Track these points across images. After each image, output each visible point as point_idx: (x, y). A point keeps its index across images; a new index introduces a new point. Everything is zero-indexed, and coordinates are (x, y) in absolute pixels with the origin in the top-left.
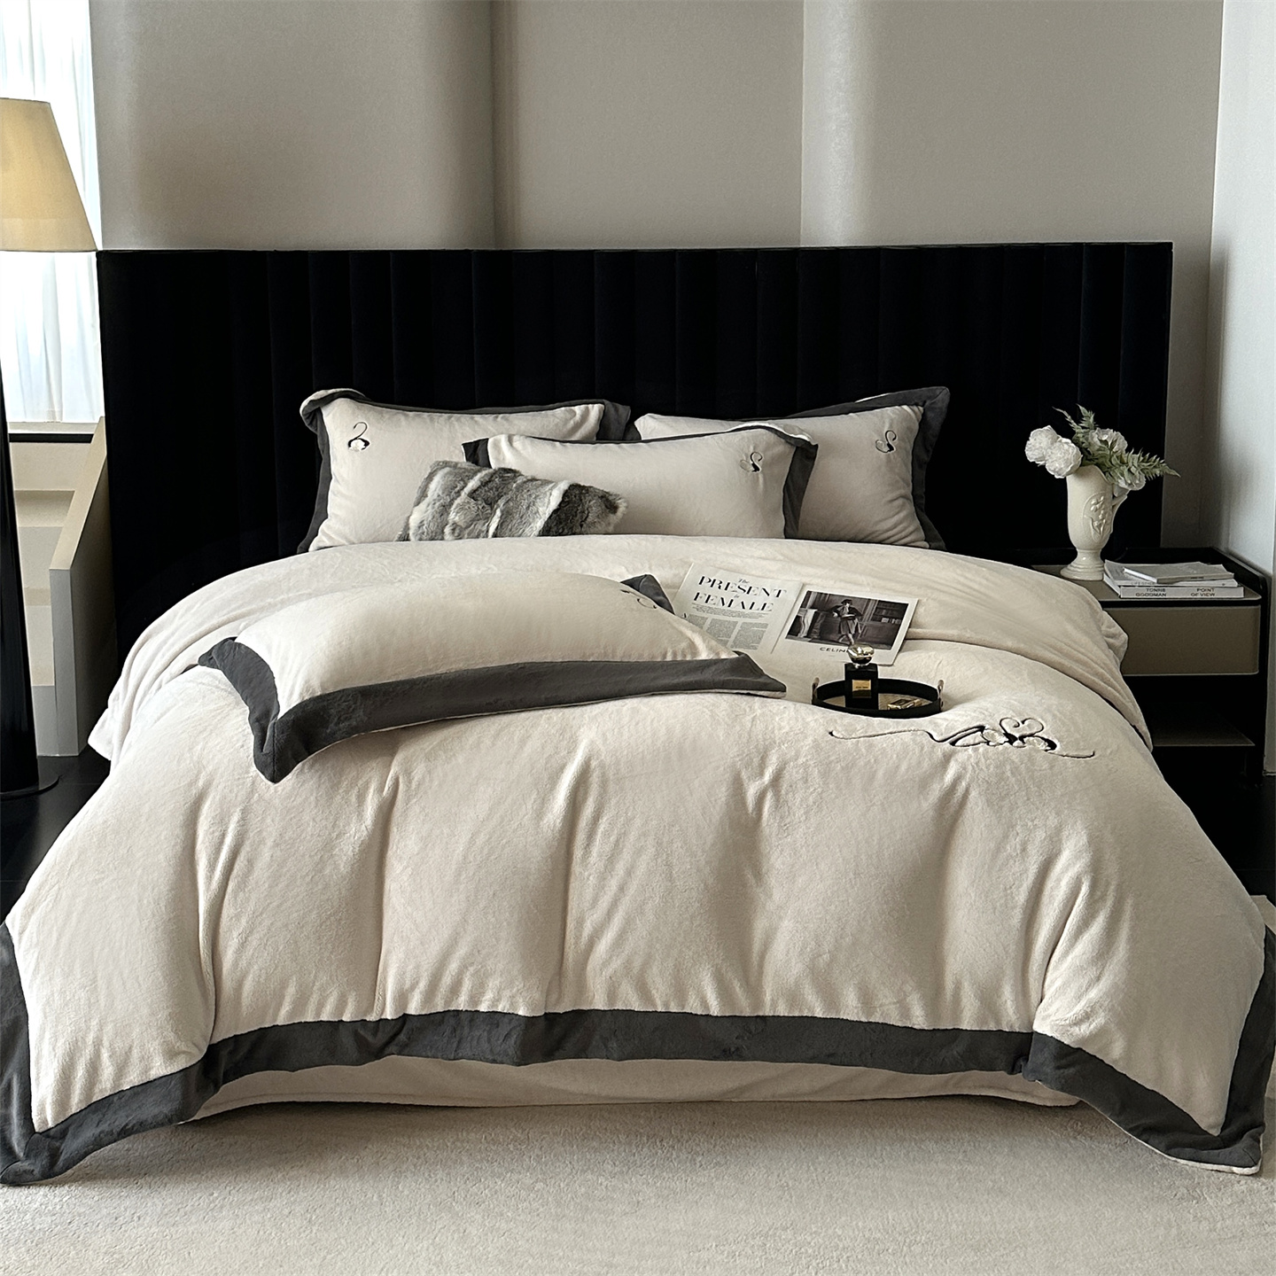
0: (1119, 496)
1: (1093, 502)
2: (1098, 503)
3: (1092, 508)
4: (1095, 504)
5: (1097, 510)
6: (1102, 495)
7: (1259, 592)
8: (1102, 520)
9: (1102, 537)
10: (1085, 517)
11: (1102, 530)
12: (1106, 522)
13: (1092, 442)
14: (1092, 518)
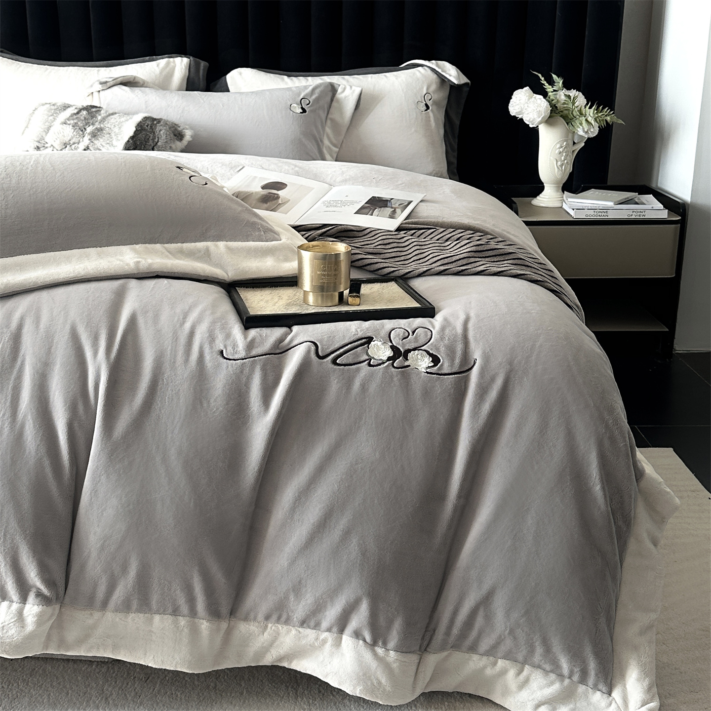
0: (578, 143)
1: (557, 147)
2: (562, 147)
3: (557, 151)
4: (560, 148)
5: (560, 153)
6: (564, 141)
7: (679, 214)
8: (565, 160)
9: (563, 175)
10: (551, 158)
11: (563, 169)
12: (567, 162)
13: (560, 99)
14: (556, 160)
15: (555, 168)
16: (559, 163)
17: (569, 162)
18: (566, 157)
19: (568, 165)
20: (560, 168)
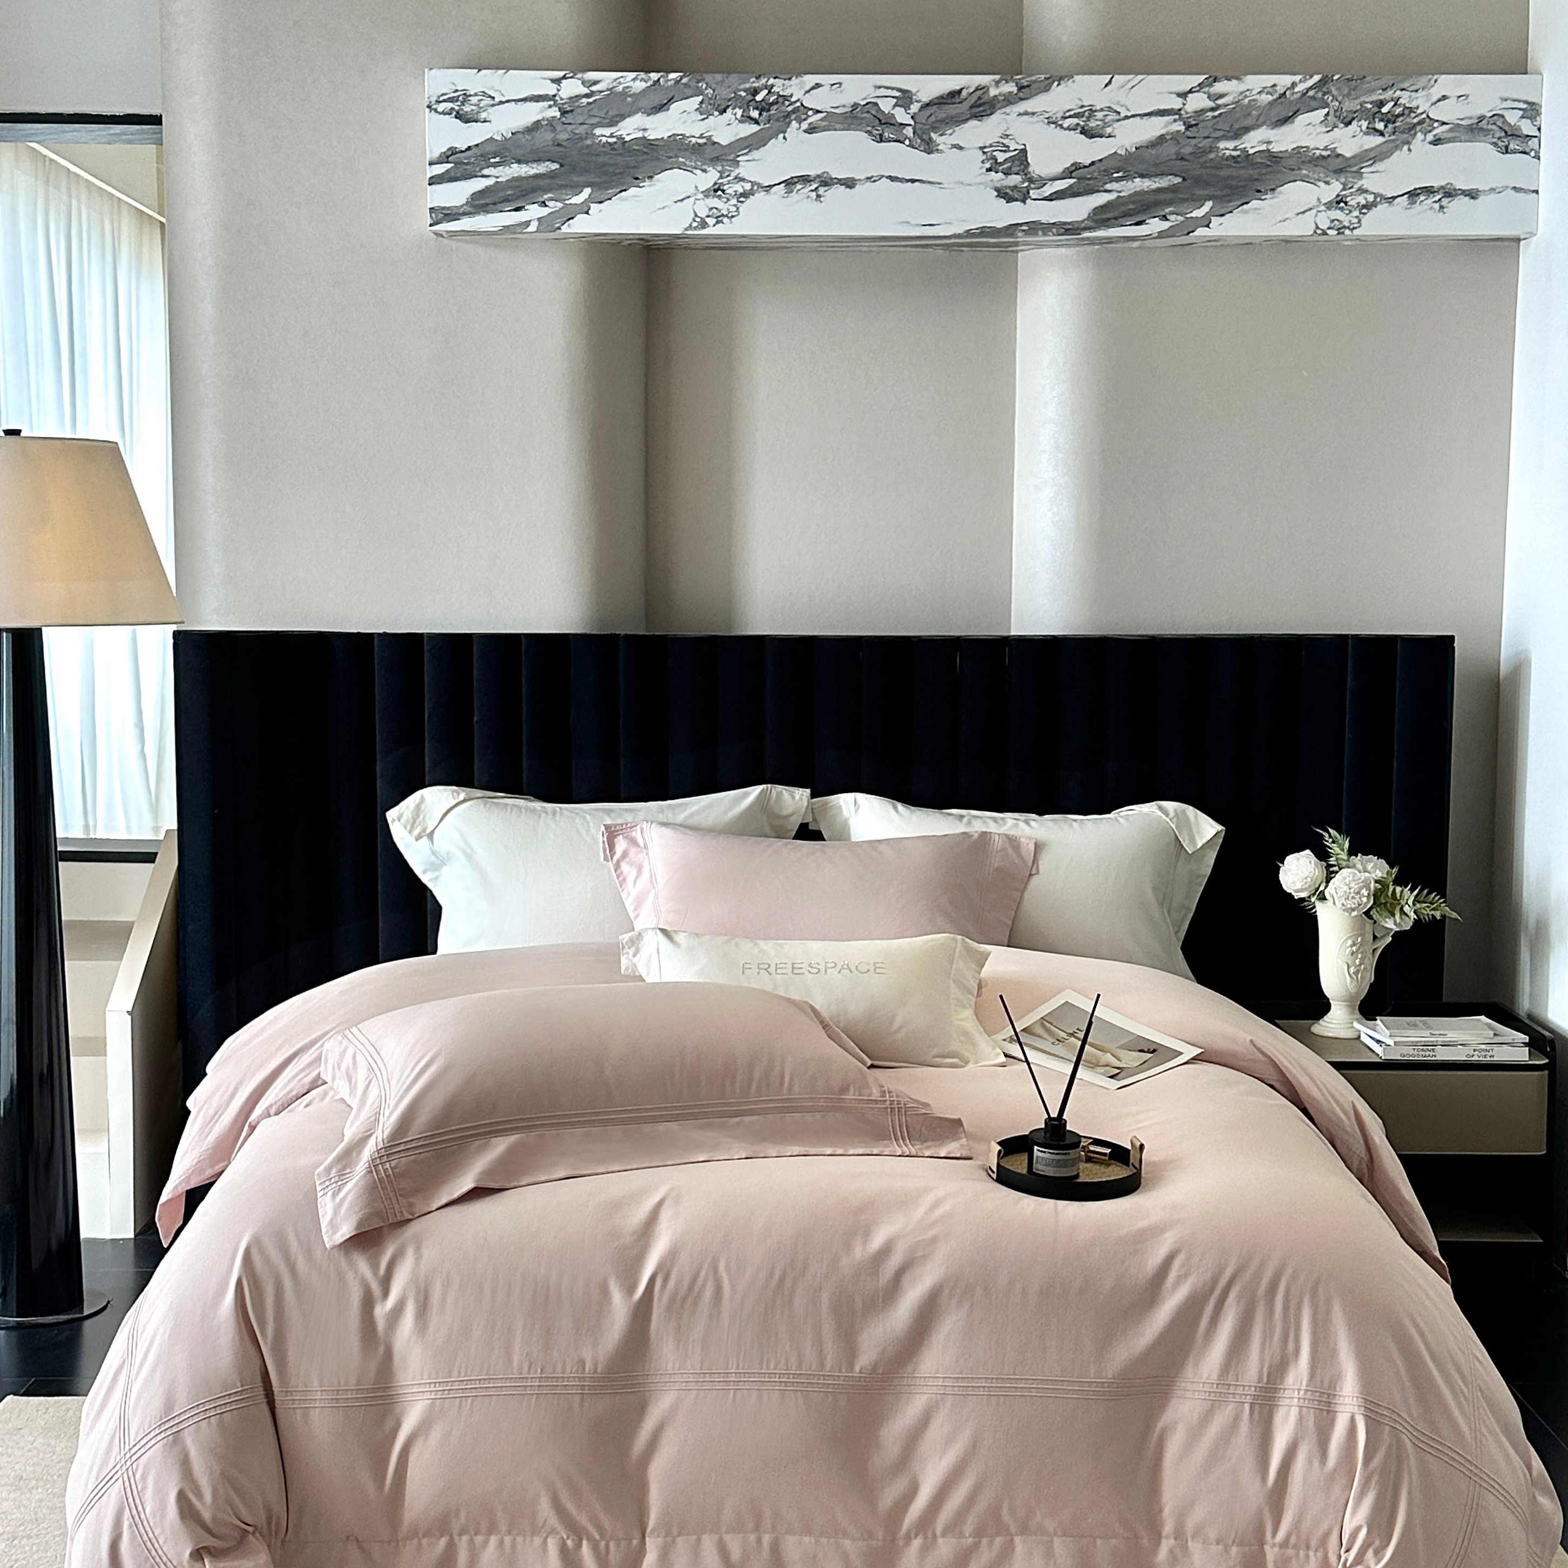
0: (1383, 937)
1: (1348, 945)
2: (1355, 945)
3: (1348, 952)
4: (1352, 946)
5: (1352, 954)
6: (1360, 935)
7: (1547, 1055)
8: (1360, 965)
9: (1360, 987)
10: (1340, 961)
11: (1360, 976)
12: (1365, 968)
14: (1347, 963)
15: (1345, 977)
16: (1352, 970)
17: (1369, 968)
18: (1364, 959)
19: (1367, 971)
20: (1355, 977)
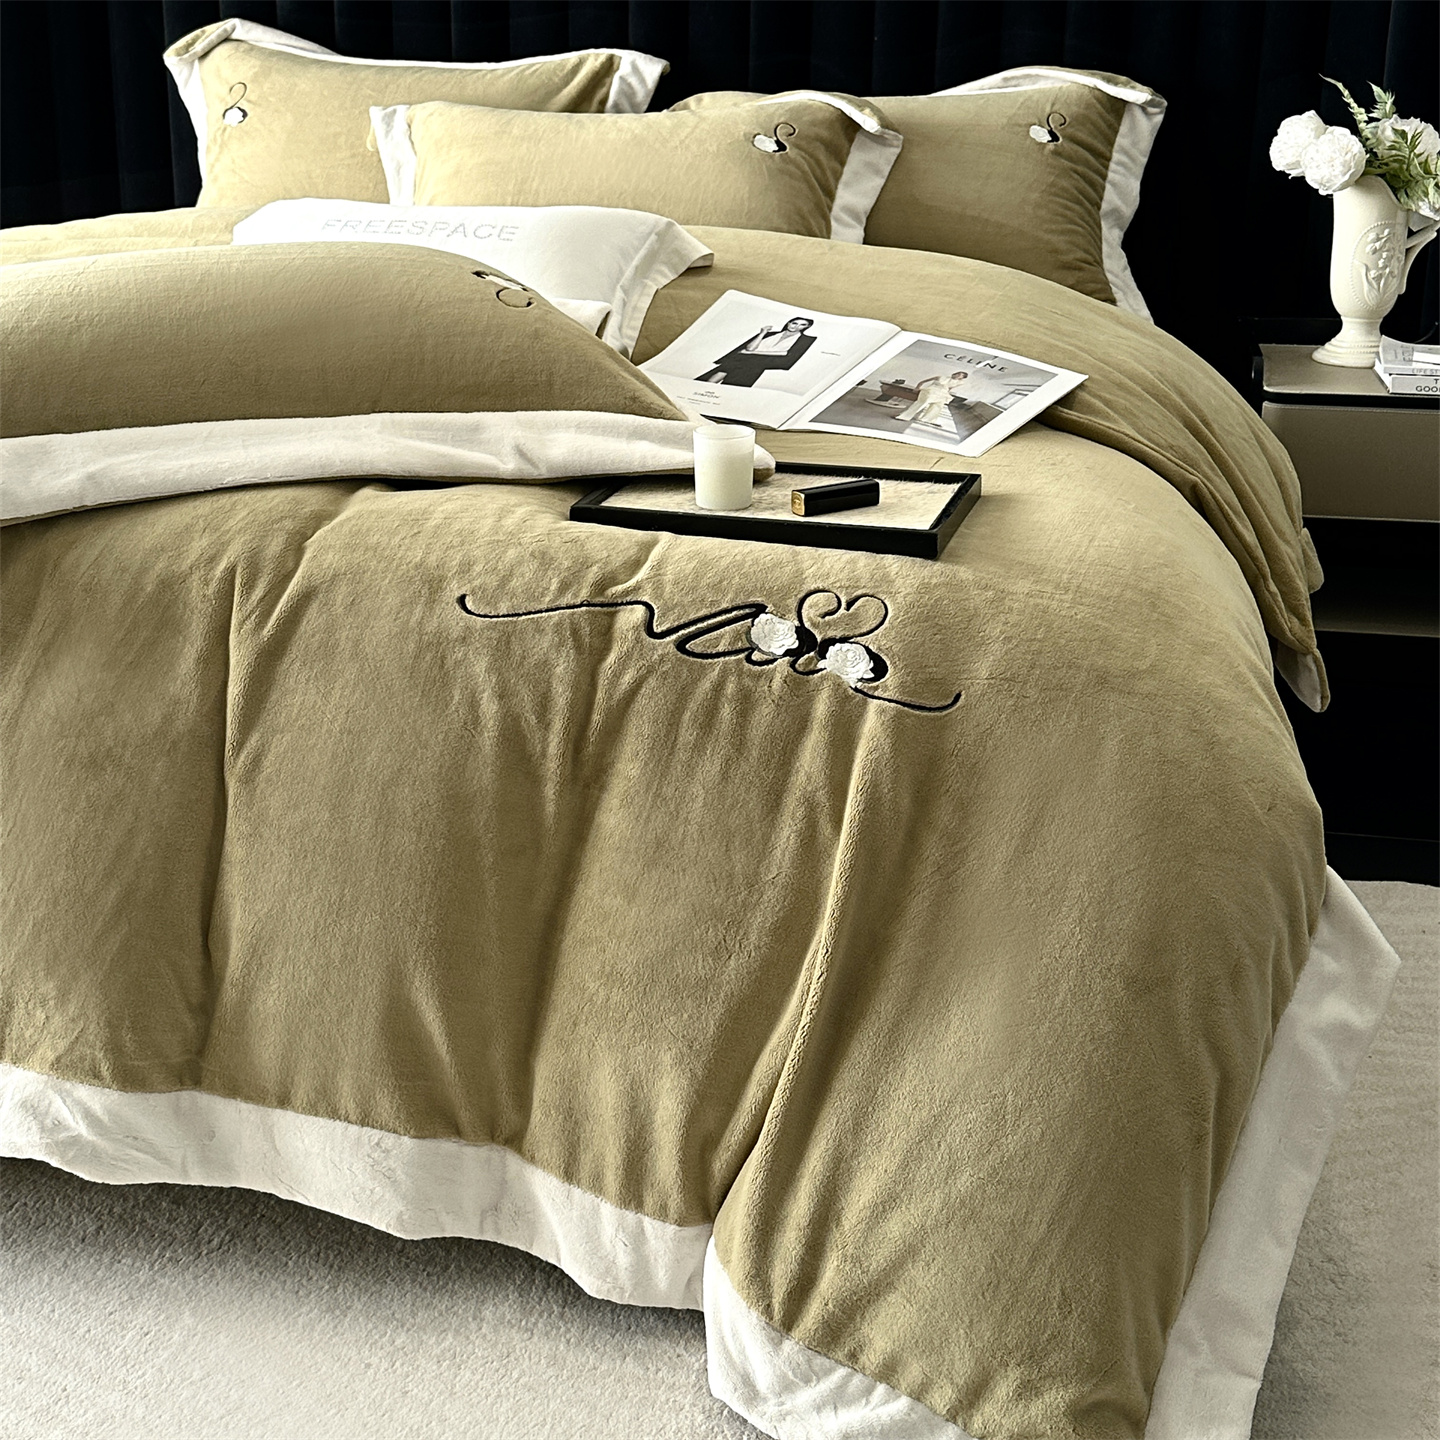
0: (1421, 232)
1: (1369, 240)
2: (1378, 239)
3: (1369, 248)
4: (1373, 241)
5: (1375, 251)
6: (1386, 226)
8: (1385, 267)
9: (1381, 300)
10: (1357, 263)
12: (1391, 272)
13: (1382, 137)
14: (1367, 266)
15: (1362, 286)
16: (1373, 274)
17: (1396, 272)
18: (1390, 261)
19: (1394, 277)
20: (1376, 286)
